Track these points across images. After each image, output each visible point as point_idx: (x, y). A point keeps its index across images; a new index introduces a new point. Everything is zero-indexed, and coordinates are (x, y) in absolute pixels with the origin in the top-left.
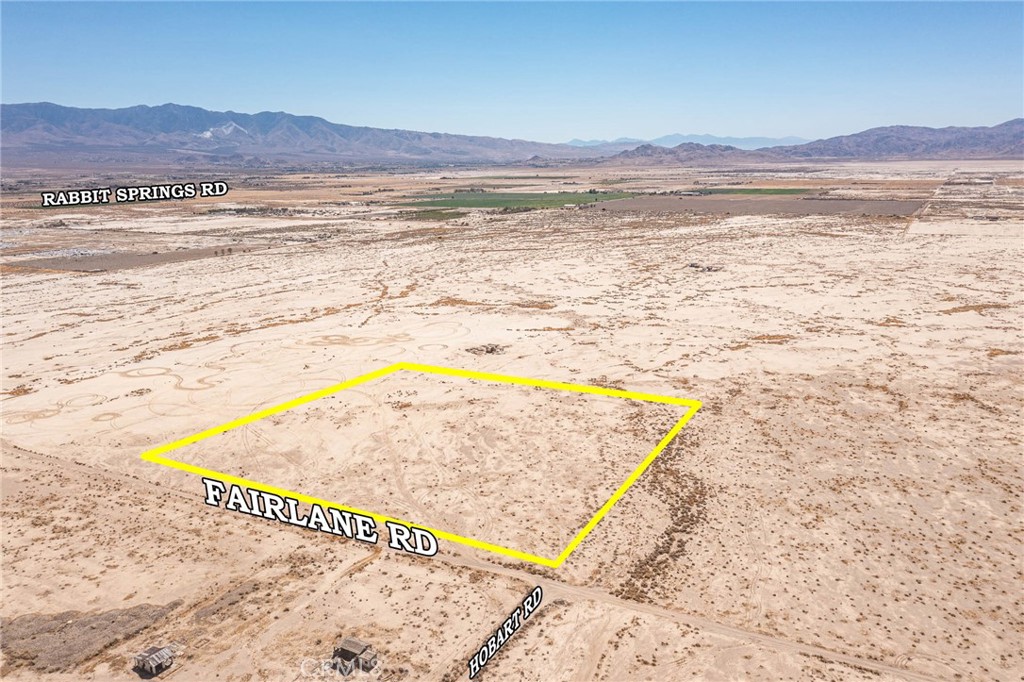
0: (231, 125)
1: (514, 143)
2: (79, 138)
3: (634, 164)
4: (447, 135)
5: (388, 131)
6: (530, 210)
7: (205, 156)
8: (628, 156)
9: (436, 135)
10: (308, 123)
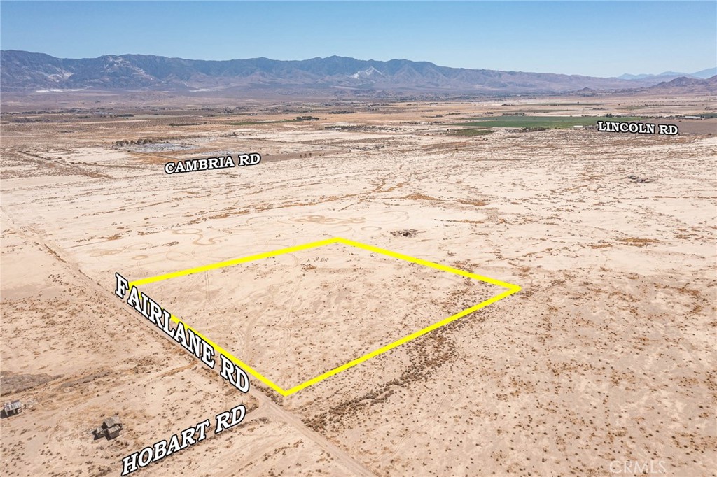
0: (371, 69)
1: (571, 78)
2: (279, 80)
3: (668, 93)
4: (521, 73)
5: (477, 71)
6: (544, 129)
7: (352, 90)
8: (664, 87)
9: (512, 73)
10: (422, 67)
